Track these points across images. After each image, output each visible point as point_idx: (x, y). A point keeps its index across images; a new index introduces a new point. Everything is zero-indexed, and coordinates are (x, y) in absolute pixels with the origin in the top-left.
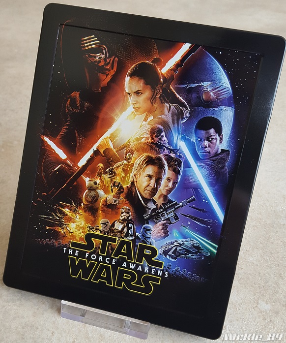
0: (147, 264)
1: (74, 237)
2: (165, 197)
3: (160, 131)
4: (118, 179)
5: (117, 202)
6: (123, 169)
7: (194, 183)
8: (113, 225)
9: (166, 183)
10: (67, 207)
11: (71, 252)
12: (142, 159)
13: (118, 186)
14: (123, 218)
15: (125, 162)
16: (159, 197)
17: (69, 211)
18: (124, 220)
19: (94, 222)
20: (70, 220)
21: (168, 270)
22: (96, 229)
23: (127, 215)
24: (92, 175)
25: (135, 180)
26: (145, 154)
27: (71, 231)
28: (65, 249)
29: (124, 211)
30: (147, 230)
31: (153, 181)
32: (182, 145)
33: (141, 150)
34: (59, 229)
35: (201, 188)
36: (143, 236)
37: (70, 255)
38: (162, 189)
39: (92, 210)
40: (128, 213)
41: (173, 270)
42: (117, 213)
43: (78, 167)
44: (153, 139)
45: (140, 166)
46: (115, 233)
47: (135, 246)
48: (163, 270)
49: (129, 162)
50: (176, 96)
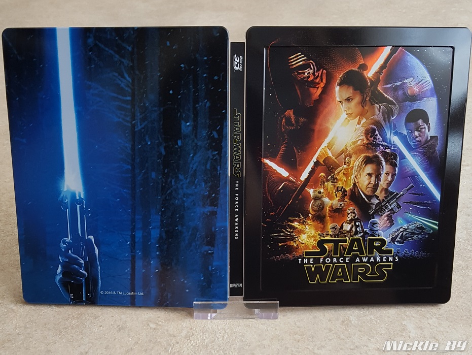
0: (378, 254)
1: (306, 247)
2: (386, 190)
3: (373, 131)
4: (340, 184)
5: (343, 205)
6: (344, 173)
7: (411, 172)
8: (342, 227)
9: (385, 177)
10: (296, 221)
11: (306, 261)
12: (361, 160)
13: (341, 190)
14: (350, 218)
15: (345, 166)
16: (381, 192)
17: (298, 224)
18: (351, 220)
19: (324, 229)
20: (301, 232)
21: (398, 254)
22: (326, 235)
23: (354, 215)
24: (315, 186)
25: (356, 181)
26: (363, 155)
27: (303, 242)
28: (300, 260)
29: (350, 212)
30: (374, 224)
31: (373, 178)
32: (396, 140)
33: (358, 152)
34: (292, 243)
35: (418, 175)
36: (371, 230)
37: (306, 264)
38: (383, 184)
39: (320, 218)
40: (354, 213)
41: (402, 254)
42: (344, 216)
43: (301, 181)
44: (368, 139)
45: (360, 167)
46: (345, 233)
47: (364, 241)
48: (393, 256)
49: (348, 166)
50: (384, 96)
